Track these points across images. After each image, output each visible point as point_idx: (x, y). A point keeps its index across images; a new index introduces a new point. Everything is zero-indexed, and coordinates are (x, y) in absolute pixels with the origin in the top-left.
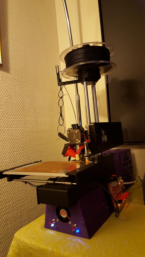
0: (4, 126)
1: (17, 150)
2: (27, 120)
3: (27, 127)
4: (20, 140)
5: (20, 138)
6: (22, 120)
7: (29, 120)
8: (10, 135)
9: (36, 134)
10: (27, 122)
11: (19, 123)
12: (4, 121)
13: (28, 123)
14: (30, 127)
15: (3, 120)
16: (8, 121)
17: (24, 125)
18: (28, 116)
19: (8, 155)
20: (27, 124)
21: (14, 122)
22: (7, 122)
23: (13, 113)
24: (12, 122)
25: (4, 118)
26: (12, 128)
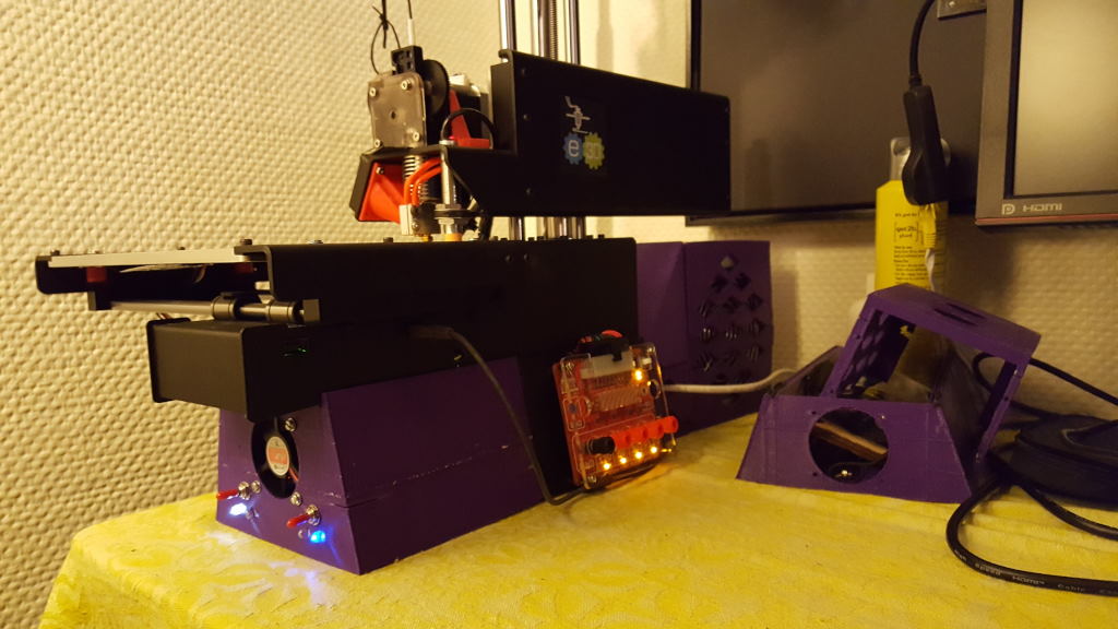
0: (138, 77)
1: (210, 203)
2: (277, 69)
3: (275, 102)
4: (228, 158)
5: (230, 147)
6: (245, 63)
7: (288, 71)
8: (176, 126)
9: (325, 145)
10: (276, 79)
11: (226, 76)
12: (138, 52)
13: (281, 85)
14: (295, 106)
15: (136, 48)
16: (165, 57)
17: (257, 93)
18: (285, 53)
19: (161, 216)
20: (273, 88)
21: (198, 69)
22: (157, 58)
23: (196, 23)
24: (186, 67)
25: (142, 40)
26: (184, 92)
